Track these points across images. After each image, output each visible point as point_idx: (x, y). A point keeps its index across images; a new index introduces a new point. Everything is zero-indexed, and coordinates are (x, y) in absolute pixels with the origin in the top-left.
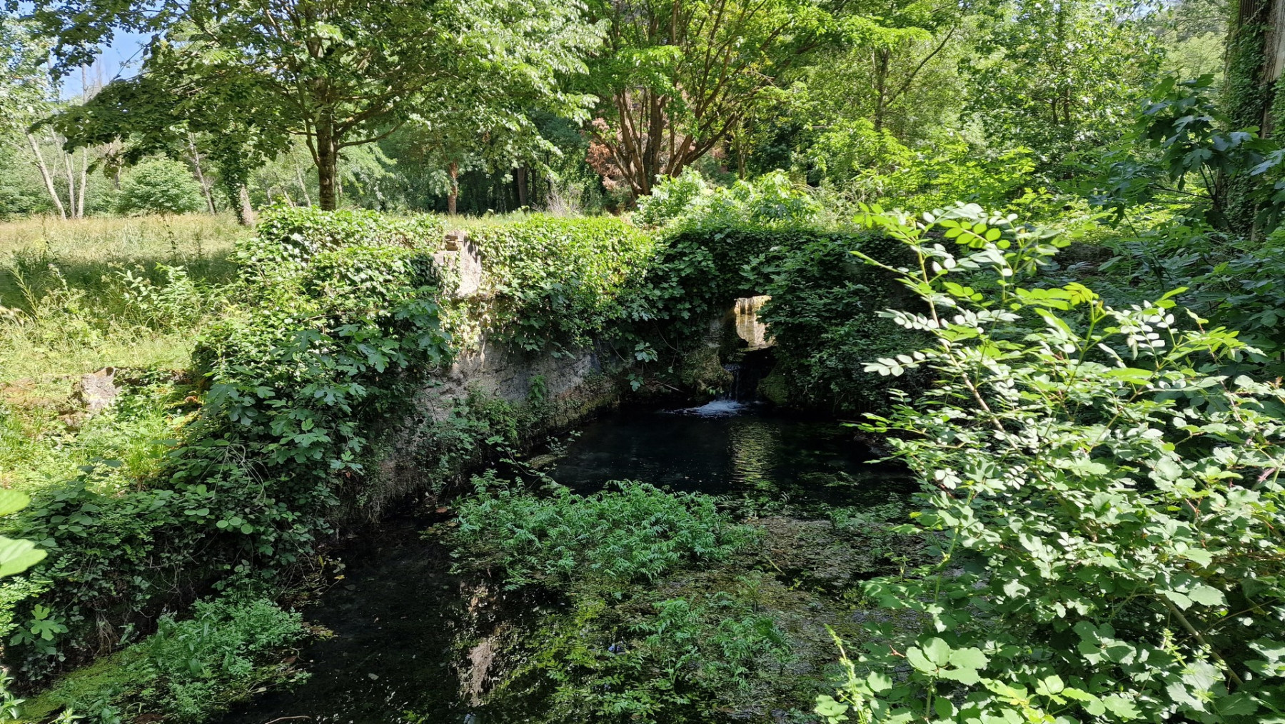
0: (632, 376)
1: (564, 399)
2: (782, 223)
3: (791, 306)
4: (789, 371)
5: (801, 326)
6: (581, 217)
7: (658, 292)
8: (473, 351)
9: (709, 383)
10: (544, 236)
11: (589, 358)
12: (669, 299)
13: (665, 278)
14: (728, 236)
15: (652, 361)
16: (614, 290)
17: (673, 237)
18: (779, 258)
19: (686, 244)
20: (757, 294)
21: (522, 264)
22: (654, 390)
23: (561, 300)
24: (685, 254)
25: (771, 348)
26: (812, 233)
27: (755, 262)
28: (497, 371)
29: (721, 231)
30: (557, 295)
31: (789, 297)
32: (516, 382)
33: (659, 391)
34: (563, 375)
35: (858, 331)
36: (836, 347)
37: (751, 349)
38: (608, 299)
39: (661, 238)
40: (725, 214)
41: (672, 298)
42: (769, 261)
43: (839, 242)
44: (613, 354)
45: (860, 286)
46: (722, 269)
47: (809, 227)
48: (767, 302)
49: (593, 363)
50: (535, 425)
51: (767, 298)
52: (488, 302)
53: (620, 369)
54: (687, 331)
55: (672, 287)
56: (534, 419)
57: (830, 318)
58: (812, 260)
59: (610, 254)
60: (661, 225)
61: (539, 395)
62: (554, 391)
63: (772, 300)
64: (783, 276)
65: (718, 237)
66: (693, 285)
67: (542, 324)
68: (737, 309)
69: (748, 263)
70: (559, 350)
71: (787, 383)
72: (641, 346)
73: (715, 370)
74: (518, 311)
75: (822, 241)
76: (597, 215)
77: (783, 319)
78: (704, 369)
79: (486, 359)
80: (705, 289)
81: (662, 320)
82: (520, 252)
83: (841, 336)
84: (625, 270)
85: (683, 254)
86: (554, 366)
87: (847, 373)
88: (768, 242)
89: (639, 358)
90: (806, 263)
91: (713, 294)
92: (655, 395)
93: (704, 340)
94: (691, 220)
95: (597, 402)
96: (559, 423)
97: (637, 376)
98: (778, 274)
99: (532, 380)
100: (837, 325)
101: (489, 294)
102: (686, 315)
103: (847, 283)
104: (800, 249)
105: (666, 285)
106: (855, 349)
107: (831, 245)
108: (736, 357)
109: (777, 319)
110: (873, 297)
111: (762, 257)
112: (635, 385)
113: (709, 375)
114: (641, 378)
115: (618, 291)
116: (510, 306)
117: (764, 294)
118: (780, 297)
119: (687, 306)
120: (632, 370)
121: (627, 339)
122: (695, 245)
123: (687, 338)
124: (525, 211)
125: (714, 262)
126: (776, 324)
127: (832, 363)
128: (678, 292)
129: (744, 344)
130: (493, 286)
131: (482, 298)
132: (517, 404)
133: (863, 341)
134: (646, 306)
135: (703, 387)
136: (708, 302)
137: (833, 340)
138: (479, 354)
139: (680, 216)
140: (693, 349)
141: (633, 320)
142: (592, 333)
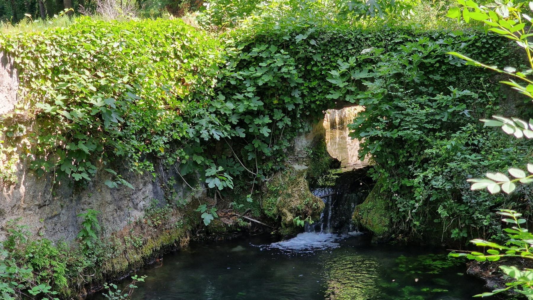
0: (203, 208)
1: (122, 237)
2: (374, 21)
3: (388, 117)
4: (389, 194)
5: (401, 141)
6: (136, 19)
7: (230, 105)
8: (11, 183)
9: (297, 213)
10: (93, 43)
11: (150, 187)
12: (245, 113)
13: (238, 88)
14: (311, 37)
15: (226, 189)
16: (178, 104)
17: (247, 40)
18: (372, 62)
19: (263, 47)
20: (348, 104)
21: (66, 77)
22: (230, 223)
23: (115, 118)
24: (261, 60)
25: (368, 167)
26: (409, 32)
27: (344, 67)
28: (40, 207)
29: (303, 31)
30: (109, 113)
31: (385, 107)
32: (64, 218)
33: (236, 225)
34: (120, 208)
35: (467, 145)
36: (443, 164)
37: (344, 170)
38: (171, 115)
39: (232, 41)
40: (307, 11)
41: (249, 112)
42: (360, 65)
43: (441, 41)
44: (179, 180)
45: (467, 92)
46: (306, 75)
47: (406, 24)
48: (361, 113)
49: (155, 193)
50: (88, 270)
51: (360, 108)
52: (27, 123)
53: (188, 200)
54: (267, 151)
55: (248, 98)
56: (87, 263)
57: (434, 131)
58: (411, 63)
59: (172, 61)
60: (231, 26)
61: (91, 234)
62: (109, 227)
63: (367, 111)
64: (378, 83)
65: (299, 38)
66: (273, 95)
67: (93, 148)
68: (326, 124)
69: (336, 68)
70: (114, 179)
71: (388, 208)
72: (212, 171)
73: (302, 197)
74: (64, 134)
75: (422, 40)
76: (155, 16)
77: (379, 133)
78: (289, 196)
79: (27, 193)
80: (287, 99)
81: (236, 139)
82: (64, 63)
83: (448, 151)
84: (191, 80)
85: (258, 59)
86: (109, 198)
87: (457, 195)
88: (359, 44)
89: (211, 186)
90: (404, 66)
91: (297, 105)
92: (231, 230)
93: (288, 160)
94: (267, 19)
95: (163, 240)
96: (118, 267)
97: (209, 207)
98: (372, 80)
99: (83, 216)
100: (442, 138)
101: (28, 115)
102: (266, 132)
103: (451, 88)
104: (395, 50)
105: (240, 96)
106: (464, 166)
107: (431, 46)
108: (327, 180)
109: (373, 133)
110: (483, 105)
111: (352, 61)
112: (207, 218)
113: (296, 203)
114: (213, 210)
115: (183, 106)
116: (54, 127)
117: (356, 104)
118: (375, 107)
119: (267, 120)
120: (203, 201)
121: (195, 163)
122: (273, 49)
123: (268, 159)
124: (70, 14)
125: (297, 67)
126: (372, 139)
127: (439, 183)
128: (256, 104)
129: (336, 164)
130: (33, 104)
131: (20, 120)
132: (66, 244)
133: (473, 156)
134: (217, 122)
135: (289, 217)
136: (292, 115)
137: (438, 156)
138: (18, 187)
139: (254, 15)
140: (275, 172)
141: (202, 140)
142: (153, 157)
